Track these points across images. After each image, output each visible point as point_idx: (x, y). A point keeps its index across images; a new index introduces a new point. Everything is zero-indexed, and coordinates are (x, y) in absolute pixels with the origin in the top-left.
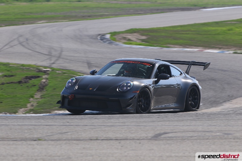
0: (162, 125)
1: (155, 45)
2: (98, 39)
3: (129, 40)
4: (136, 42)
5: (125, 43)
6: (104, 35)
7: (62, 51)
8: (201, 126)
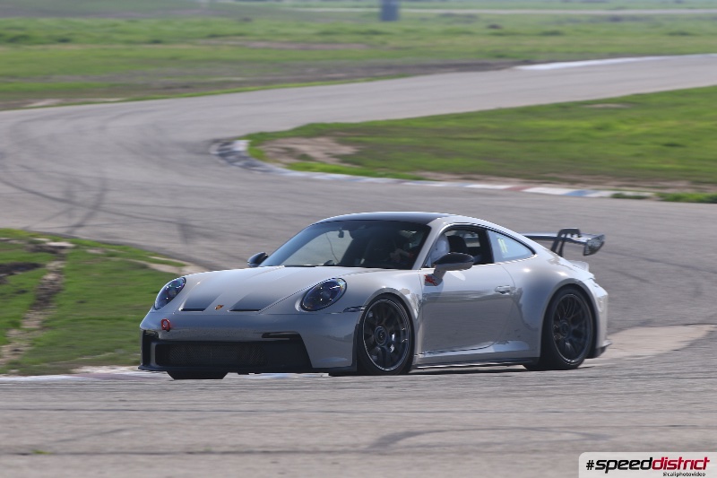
0: (399, 410)
1: (382, 173)
2: (209, 154)
3: (304, 157)
4: (324, 163)
5: (291, 167)
6: (229, 142)
7: (105, 190)
8: (516, 415)
